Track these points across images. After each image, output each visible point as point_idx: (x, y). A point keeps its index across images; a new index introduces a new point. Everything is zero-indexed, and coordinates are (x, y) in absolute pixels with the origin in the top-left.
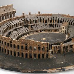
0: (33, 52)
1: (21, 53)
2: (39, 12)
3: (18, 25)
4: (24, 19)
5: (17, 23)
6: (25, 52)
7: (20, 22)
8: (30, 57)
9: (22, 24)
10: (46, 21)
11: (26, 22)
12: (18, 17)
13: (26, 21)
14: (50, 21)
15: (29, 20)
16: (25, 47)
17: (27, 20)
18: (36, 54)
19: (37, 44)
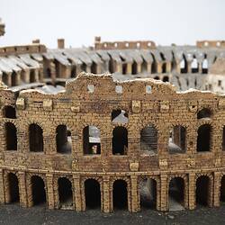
0: (163, 163)
2: (98, 39)
3: (19, 77)
4: (44, 57)
5: (17, 69)
7: (29, 66)
9: (37, 77)
10: (134, 65)
11: (53, 70)
12: (16, 48)
13: (53, 65)
14: (149, 67)
15: (64, 61)
17: (56, 62)
18: (187, 175)
19: (193, 107)
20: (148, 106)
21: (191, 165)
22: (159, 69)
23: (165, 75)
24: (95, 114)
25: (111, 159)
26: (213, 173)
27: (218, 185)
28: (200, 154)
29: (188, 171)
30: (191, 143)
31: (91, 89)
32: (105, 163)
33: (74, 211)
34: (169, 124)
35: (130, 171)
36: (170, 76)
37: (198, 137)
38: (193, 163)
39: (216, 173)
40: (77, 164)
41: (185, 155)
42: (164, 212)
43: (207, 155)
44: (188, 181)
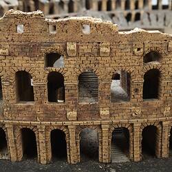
0: (105, 112)
1: (15, 126)
6: (49, 115)
7: (8, 3)
8: (82, 152)
10: (109, 3)
16: (44, 82)
18: (132, 125)
19: (139, 49)
20: (85, 48)
21: (136, 114)
22: (132, 6)
23: (137, 11)
24: (26, 58)
25: (46, 107)
26: (161, 123)
27: (167, 135)
28: (146, 102)
29: (132, 121)
30: (137, 90)
31: (20, 29)
32: (40, 112)
33: (10, 160)
34: (110, 68)
35: (67, 120)
36: (142, 12)
37: (145, 84)
38: (138, 111)
39: (164, 123)
40: (9, 112)
41: (129, 103)
42: (106, 164)
43: (155, 103)
44: (133, 131)
